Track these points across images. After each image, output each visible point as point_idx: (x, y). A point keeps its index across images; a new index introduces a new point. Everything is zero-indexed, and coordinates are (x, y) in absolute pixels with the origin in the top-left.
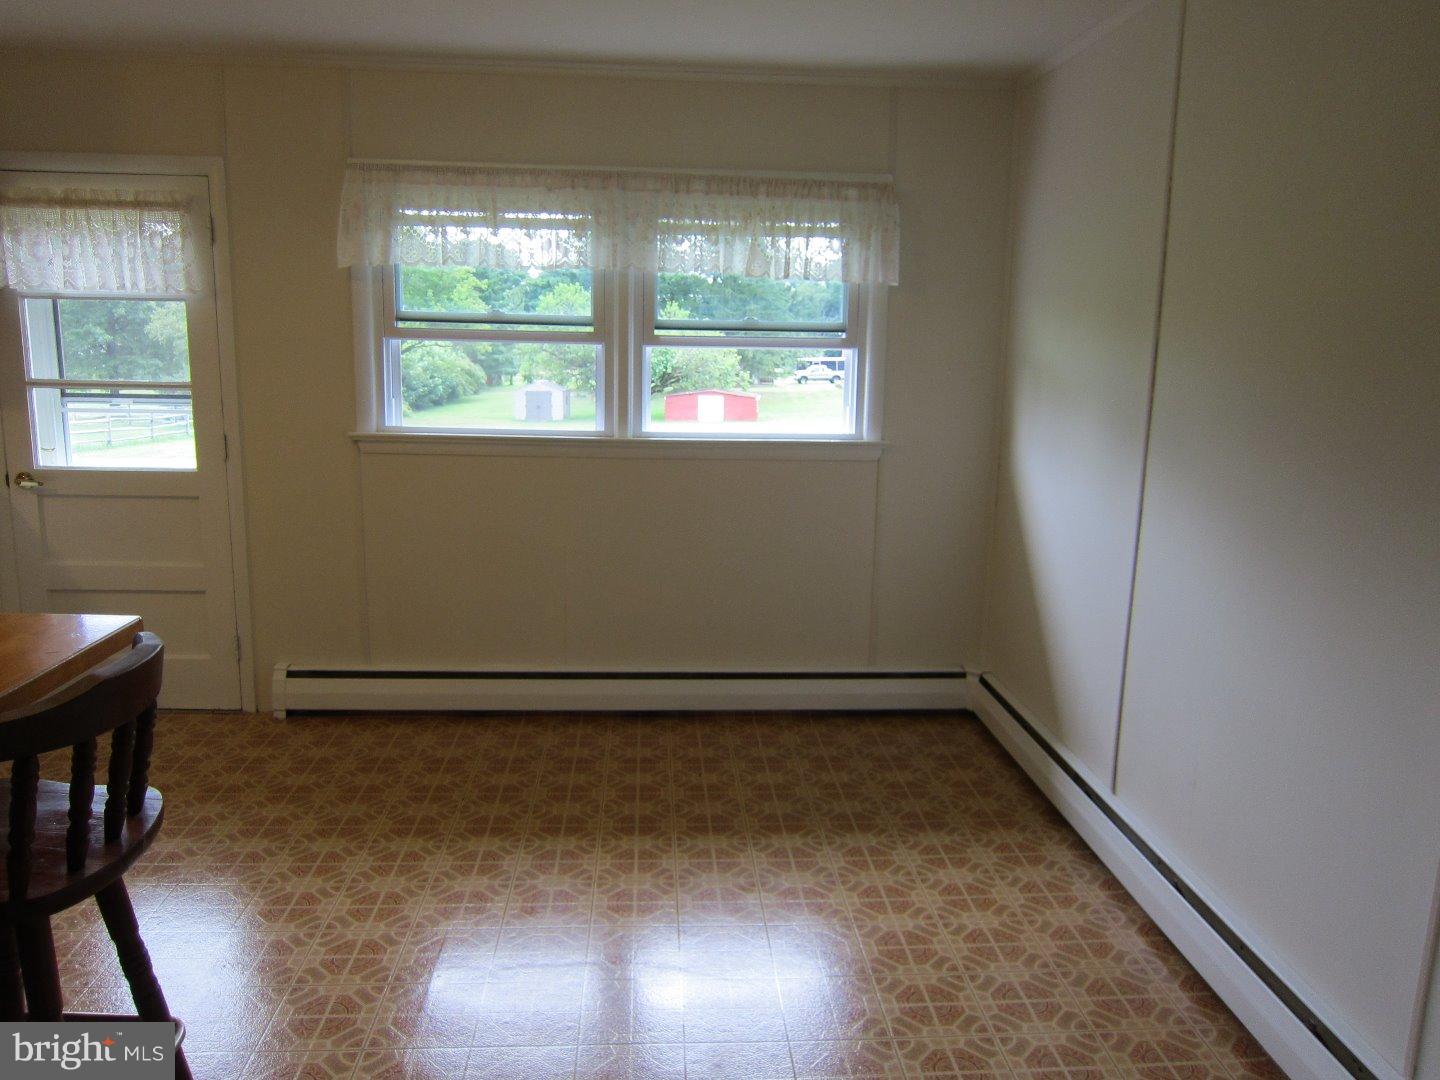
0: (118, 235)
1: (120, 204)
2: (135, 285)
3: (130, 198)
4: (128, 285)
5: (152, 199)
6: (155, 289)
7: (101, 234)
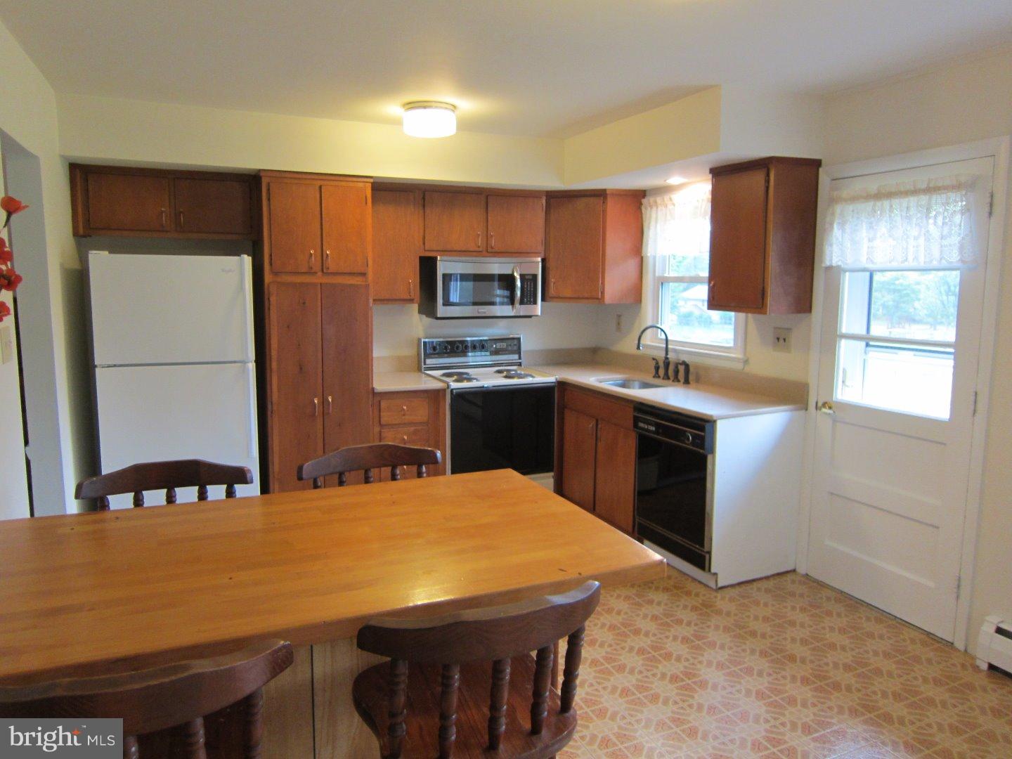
0: (909, 218)
1: (915, 192)
2: (916, 258)
3: (924, 186)
4: (910, 258)
5: (940, 184)
6: (931, 261)
7: (898, 219)
